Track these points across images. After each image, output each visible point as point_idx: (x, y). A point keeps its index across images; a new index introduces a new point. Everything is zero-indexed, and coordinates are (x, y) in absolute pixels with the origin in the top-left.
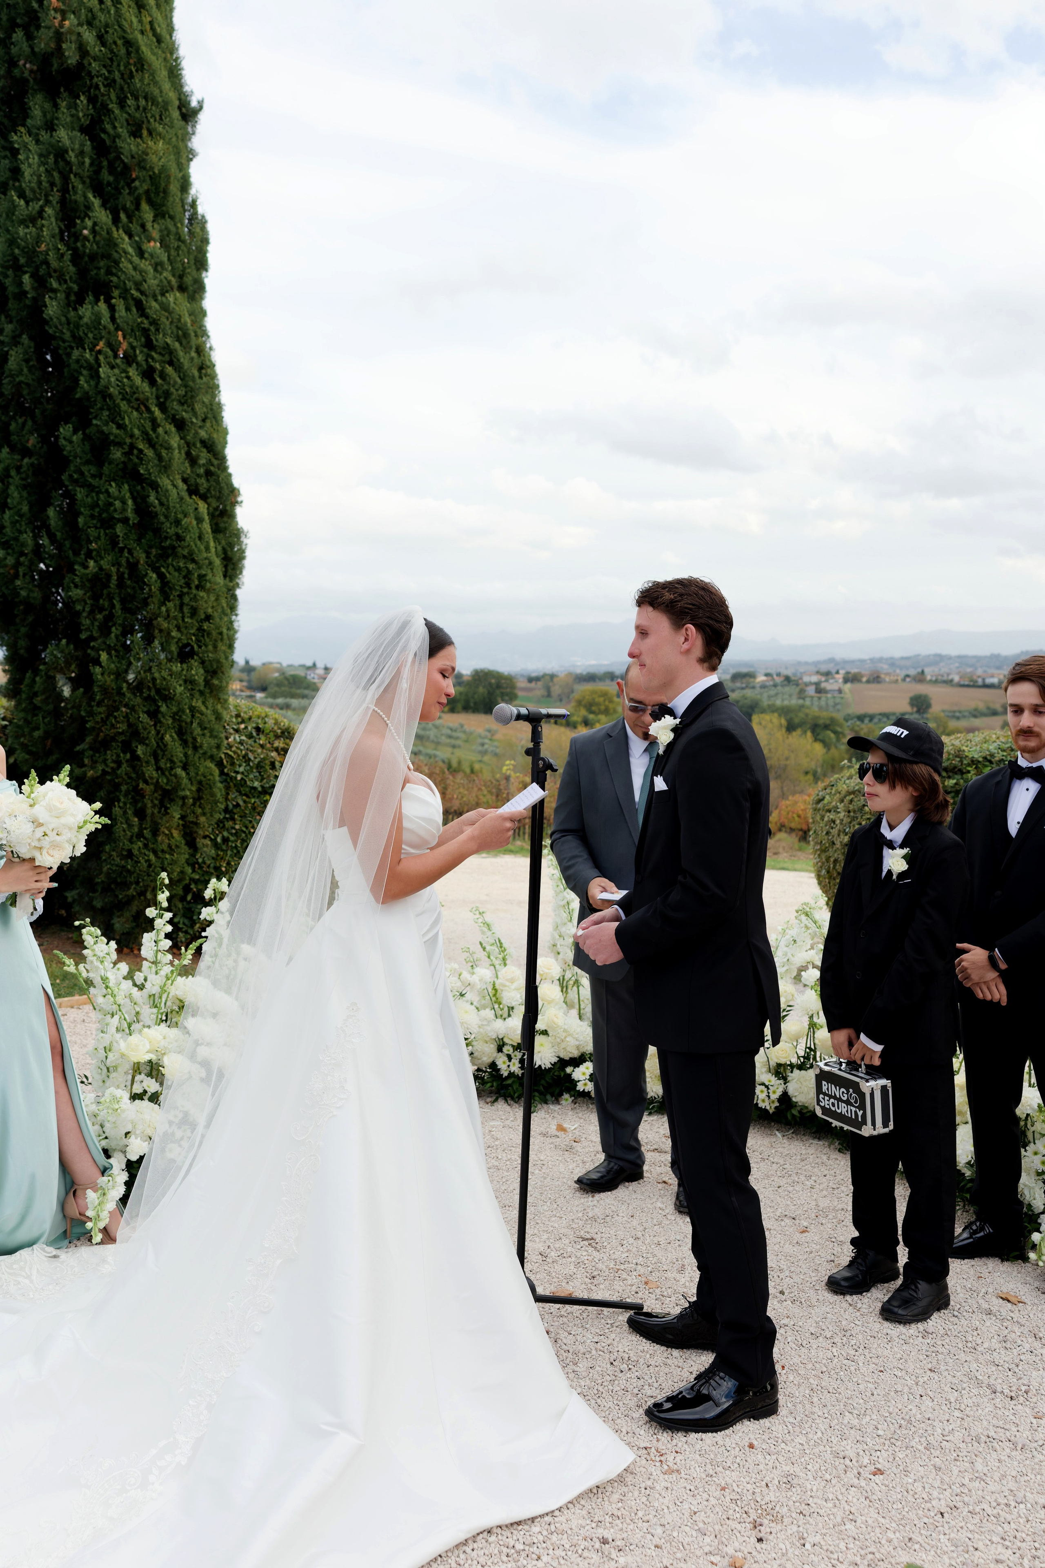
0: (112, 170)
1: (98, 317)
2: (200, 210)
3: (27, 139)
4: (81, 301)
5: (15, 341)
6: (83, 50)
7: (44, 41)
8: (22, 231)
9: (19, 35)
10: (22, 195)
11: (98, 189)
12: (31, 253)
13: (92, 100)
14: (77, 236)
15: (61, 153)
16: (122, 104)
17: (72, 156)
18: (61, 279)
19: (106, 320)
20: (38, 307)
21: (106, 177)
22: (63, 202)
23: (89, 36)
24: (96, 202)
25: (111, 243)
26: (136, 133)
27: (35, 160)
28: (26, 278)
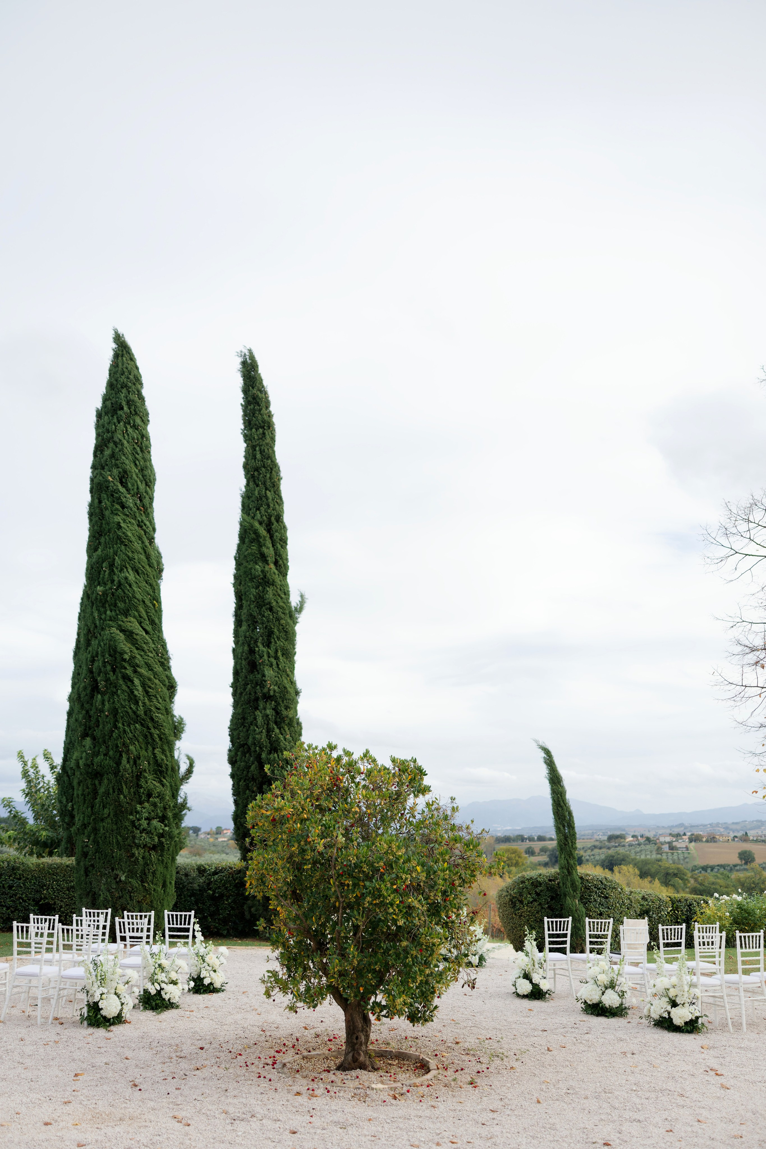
0: (280, 718)
1: (275, 758)
2: (300, 720)
3: (259, 713)
4: (270, 753)
5: (253, 763)
6: (275, 691)
7: (265, 690)
8: (257, 736)
9: (258, 687)
10: (257, 727)
11: (276, 723)
12: (259, 742)
13: (276, 702)
14: (270, 736)
15: (267, 716)
16: (283, 701)
17: (270, 716)
18: (266, 748)
19: (277, 758)
20: (260, 755)
21: (278, 720)
22: (267, 728)
23: (276, 688)
24: (275, 727)
25: (279, 738)
26: (286, 709)
27: (261, 718)
28: (257, 748)
